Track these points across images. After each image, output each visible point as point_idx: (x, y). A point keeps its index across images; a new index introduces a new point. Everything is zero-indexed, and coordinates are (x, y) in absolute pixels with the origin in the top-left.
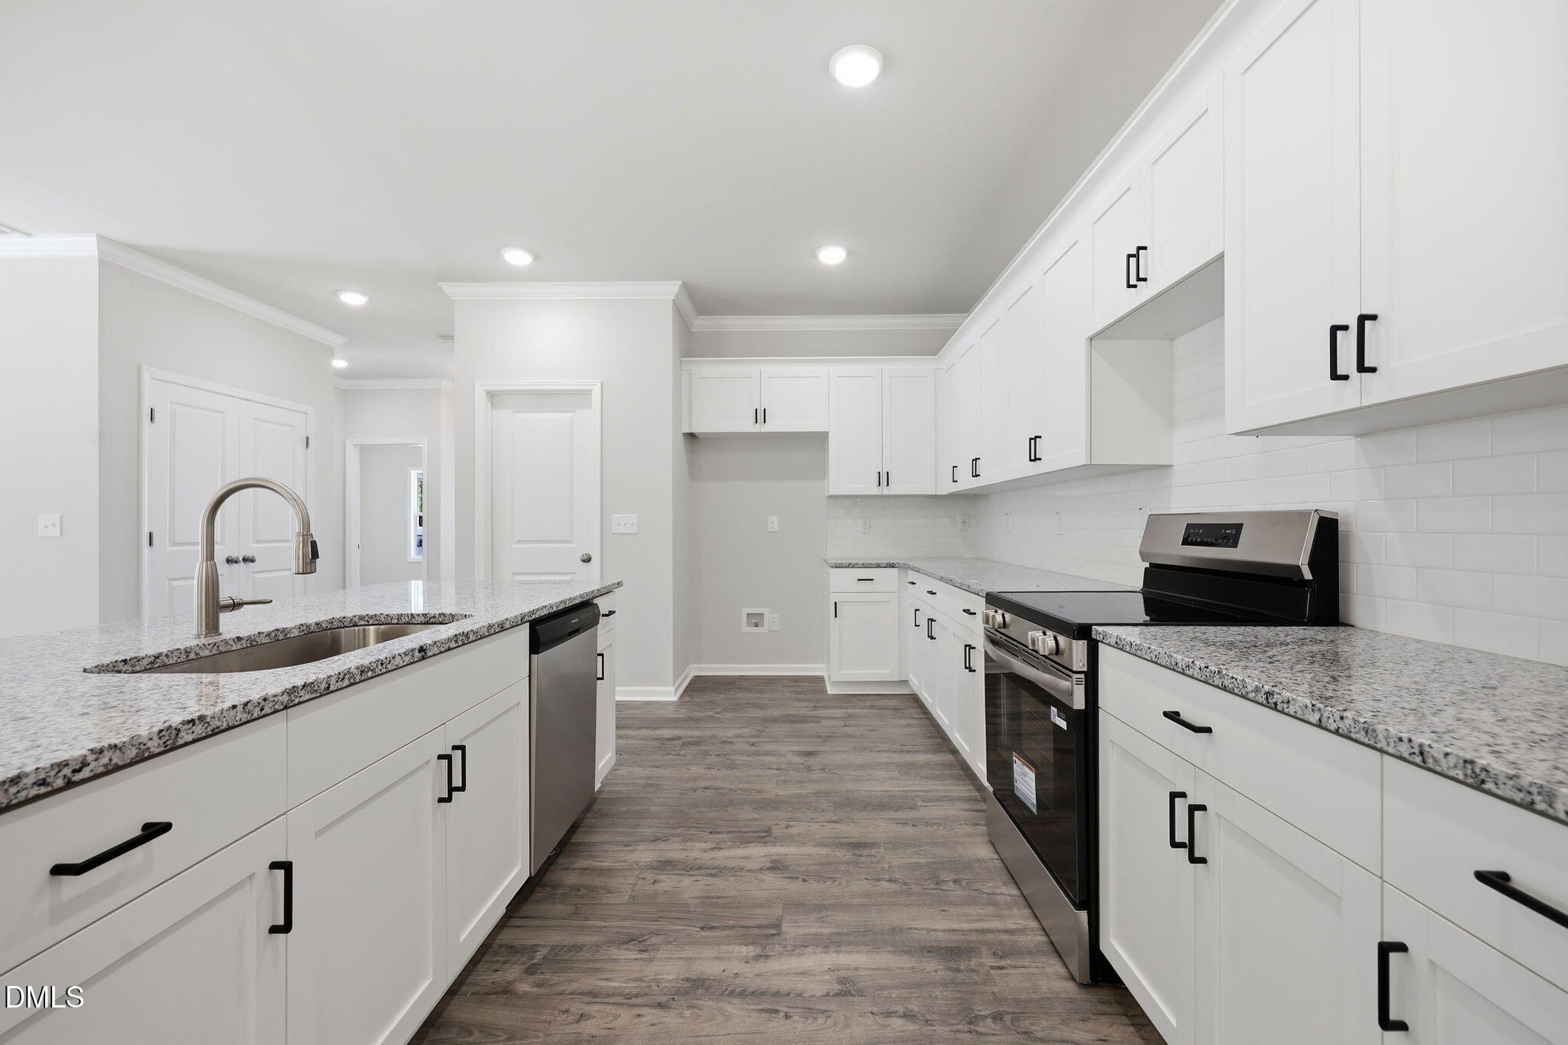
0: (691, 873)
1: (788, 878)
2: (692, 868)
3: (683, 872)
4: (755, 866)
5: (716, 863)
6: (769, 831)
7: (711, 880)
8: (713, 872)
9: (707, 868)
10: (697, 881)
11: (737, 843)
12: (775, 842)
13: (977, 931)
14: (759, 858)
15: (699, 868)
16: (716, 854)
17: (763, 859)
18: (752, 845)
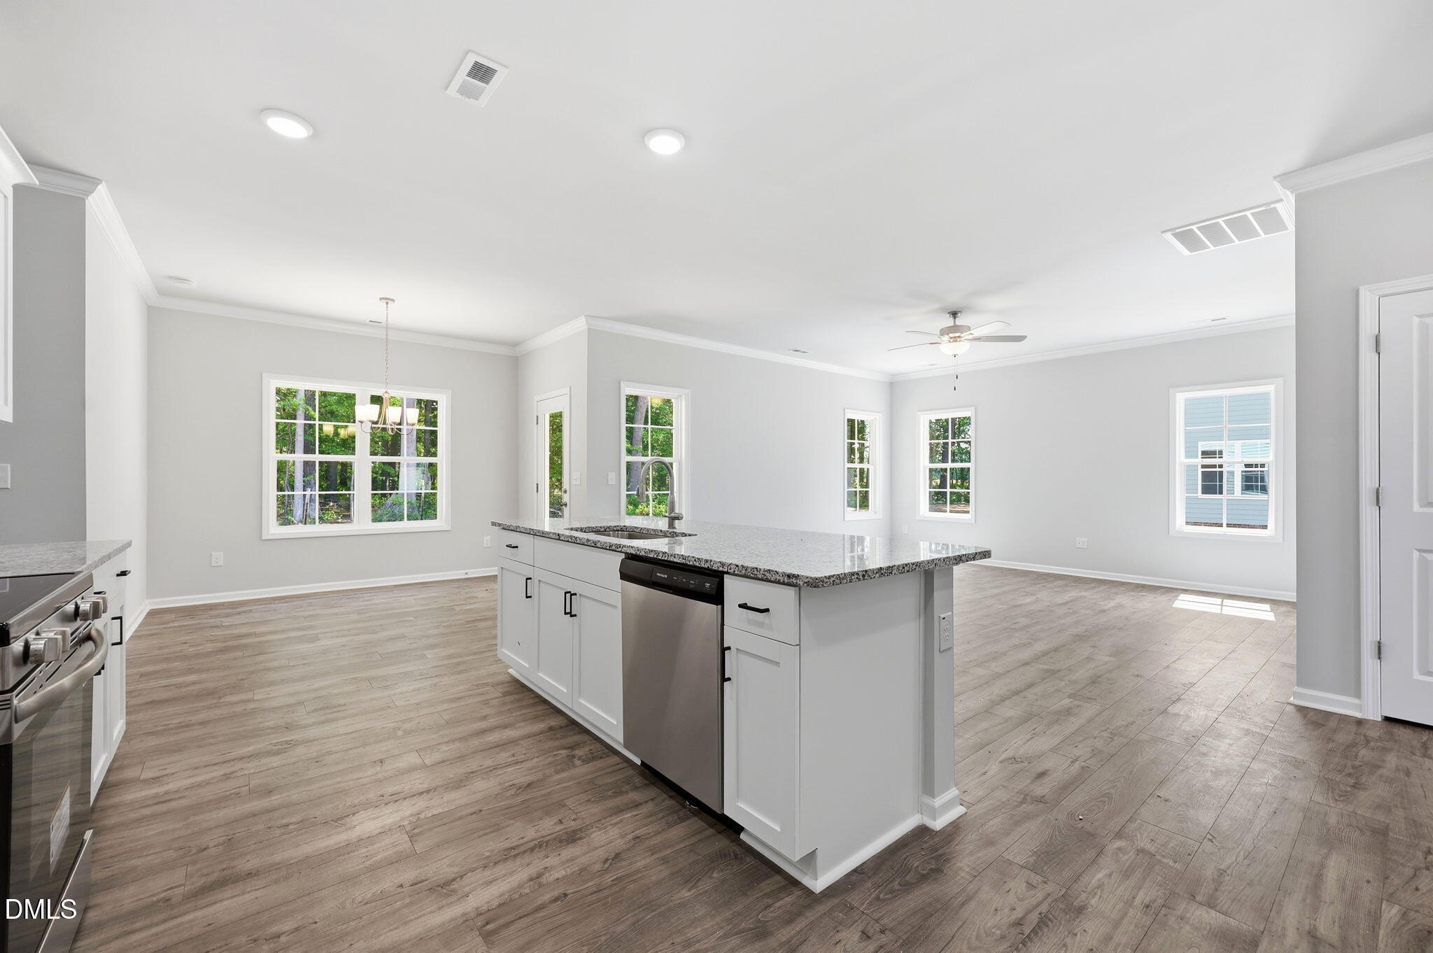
0: (536, 842)
1: (422, 881)
2: (540, 846)
3: (545, 839)
4: (470, 878)
5: (518, 861)
6: (488, 937)
7: (507, 844)
8: (513, 853)
9: (524, 852)
10: (522, 838)
11: (516, 896)
12: (466, 924)
13: (176, 917)
14: (474, 889)
15: (532, 849)
16: (533, 870)
17: (467, 889)
18: (496, 903)
